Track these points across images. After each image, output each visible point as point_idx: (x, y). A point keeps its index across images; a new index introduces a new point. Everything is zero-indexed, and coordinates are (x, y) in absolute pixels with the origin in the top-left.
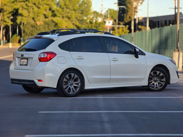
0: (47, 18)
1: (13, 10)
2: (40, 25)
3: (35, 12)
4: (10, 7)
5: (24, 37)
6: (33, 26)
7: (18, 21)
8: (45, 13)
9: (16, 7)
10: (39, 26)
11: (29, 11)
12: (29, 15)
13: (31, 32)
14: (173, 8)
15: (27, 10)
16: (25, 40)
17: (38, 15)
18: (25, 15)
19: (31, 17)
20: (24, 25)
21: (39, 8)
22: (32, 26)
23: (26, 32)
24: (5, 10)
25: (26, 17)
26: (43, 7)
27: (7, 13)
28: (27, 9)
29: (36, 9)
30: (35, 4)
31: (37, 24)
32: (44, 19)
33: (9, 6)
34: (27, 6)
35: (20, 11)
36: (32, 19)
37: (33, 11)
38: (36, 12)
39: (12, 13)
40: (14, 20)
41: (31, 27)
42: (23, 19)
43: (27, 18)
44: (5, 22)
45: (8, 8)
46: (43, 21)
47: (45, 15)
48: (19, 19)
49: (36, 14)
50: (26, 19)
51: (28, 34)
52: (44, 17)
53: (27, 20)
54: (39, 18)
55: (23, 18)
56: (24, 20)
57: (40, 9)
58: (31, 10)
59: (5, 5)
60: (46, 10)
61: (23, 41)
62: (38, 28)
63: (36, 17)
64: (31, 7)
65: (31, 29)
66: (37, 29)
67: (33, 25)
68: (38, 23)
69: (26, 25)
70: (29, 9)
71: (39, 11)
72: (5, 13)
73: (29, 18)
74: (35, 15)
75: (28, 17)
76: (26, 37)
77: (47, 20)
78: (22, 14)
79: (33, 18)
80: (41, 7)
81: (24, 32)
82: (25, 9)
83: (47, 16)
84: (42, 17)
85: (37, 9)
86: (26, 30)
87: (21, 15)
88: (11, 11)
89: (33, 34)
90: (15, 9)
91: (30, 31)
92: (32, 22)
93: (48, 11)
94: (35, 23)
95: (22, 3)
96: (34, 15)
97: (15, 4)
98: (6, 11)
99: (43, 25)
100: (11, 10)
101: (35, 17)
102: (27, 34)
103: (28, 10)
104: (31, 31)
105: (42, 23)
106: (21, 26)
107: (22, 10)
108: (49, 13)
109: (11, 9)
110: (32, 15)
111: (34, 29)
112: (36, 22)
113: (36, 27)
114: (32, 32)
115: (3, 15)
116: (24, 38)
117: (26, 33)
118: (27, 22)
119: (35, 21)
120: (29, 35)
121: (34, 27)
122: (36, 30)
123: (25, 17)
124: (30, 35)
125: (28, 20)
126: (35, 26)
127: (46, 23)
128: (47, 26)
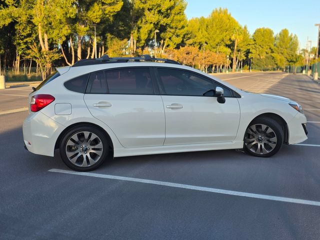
2: (263, 59)
4: (245, 48)
6: (258, 60)
7: (249, 57)
8: (267, 51)
9: (249, 48)
17: (262, 52)
25: (254, 54)
26: (266, 47)
29: (261, 49)
30: (260, 46)
32: (266, 55)
34: (255, 47)
35: (250, 51)
36: (258, 55)
39: (246, 52)
40: (247, 56)
45: (243, 49)
48: (250, 56)
52: (266, 53)
54: (262, 54)
56: (253, 56)
57: (263, 49)
58: (258, 50)
60: (267, 49)
64: (258, 47)
65: (257, 61)
66: (261, 61)
68: (262, 57)
69: (254, 59)
70: (256, 49)
73: (256, 54)
74: (260, 52)
76: (253, 66)
77: (268, 55)
81: (252, 63)
82: (254, 49)
83: (268, 53)
84: (264, 54)
86: (254, 62)
87: (251, 53)
89: (258, 64)
90: (247, 49)
92: (258, 57)
93: (268, 50)
95: (252, 45)
98: (242, 51)
101: (260, 54)
102: (254, 64)
104: (256, 63)
105: (264, 57)
106: (251, 60)
107: (252, 50)
109: (245, 50)
110: (258, 52)
112: (260, 57)
118: (255, 57)
124: (256, 65)
127: (267, 57)
128: (267, 59)
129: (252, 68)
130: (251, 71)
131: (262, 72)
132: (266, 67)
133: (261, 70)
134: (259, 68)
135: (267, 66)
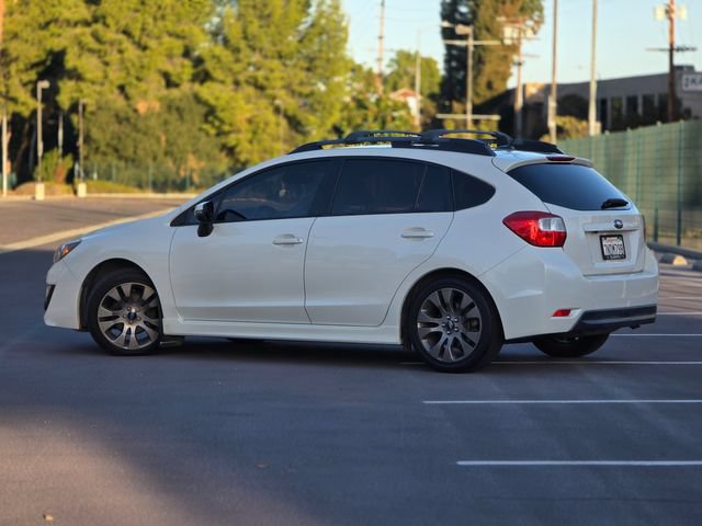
0: (177, 85)
1: (43, 57)
2: (150, 114)
3: (129, 65)
4: (33, 44)
5: (86, 158)
6: (120, 119)
7: (64, 100)
8: (169, 68)
9: (56, 44)
10: (147, 118)
11: (107, 59)
12: (106, 77)
13: (115, 142)
14: (662, 50)
15: (100, 57)
16: (93, 172)
17: (141, 75)
18: (88, 76)
19: (111, 83)
20: (87, 115)
21: (145, 48)
22: (117, 116)
23: (95, 141)
24: (14, 54)
25: (93, 83)
26: (161, 44)
27: (22, 66)
28: (99, 51)
29: (132, 52)
30: (126, 33)
31: (136, 111)
32: (164, 92)
33: (27, 41)
34: (98, 39)
35: (71, 62)
36: (116, 91)
37: (122, 61)
38: (133, 65)
39: (41, 69)
41: (114, 120)
42: (81, 91)
43: (98, 88)
44: (14, 100)
45: (25, 47)
46: (161, 99)
47: (166, 76)
48: (67, 93)
49: (133, 72)
50: (95, 91)
51: (103, 148)
52: (163, 82)
53: (96, 96)
54: (143, 86)
55: (83, 85)
56: (89, 96)
57: (148, 52)
58: (114, 57)
59: (15, 36)
60: (170, 56)
61: (82, 174)
62: (141, 125)
63: (135, 82)
64: (112, 44)
65: (115, 127)
66: (138, 131)
67: (122, 115)
68: (142, 107)
69: (92, 113)
70: (106, 53)
71: (146, 61)
72: (13, 68)
73: (107, 87)
74: (128, 74)
75: (102, 84)
76: (96, 159)
77: (175, 93)
78: (80, 71)
79: (122, 88)
80: (152, 43)
81: (88, 139)
82: (91, 51)
83: (174, 79)
84: (155, 84)
85: (139, 52)
86: (95, 133)
87: (76, 76)
88: (35, 60)
89: (120, 147)
90: (51, 52)
91: (108, 136)
92: (119, 102)
93: (179, 60)
94: (129, 106)
95: (79, 30)
96: (123, 74)
97: (52, 35)
98: (16, 59)
99: (159, 115)
100: (37, 56)
101: (130, 84)
102: (97, 149)
103: (102, 54)
104: (112, 138)
105: (157, 106)
106: (75, 119)
107: (80, 56)
108: (183, 66)
109: (34, 54)
110: (116, 76)
111: (126, 129)
112: (132, 102)
113: (132, 121)
114: (119, 139)
115: (7, 76)
116: (88, 163)
117: (94, 146)
118: (97, 102)
119: (127, 97)
120: (105, 154)
121: (124, 123)
122: (134, 134)
123: (89, 84)
124: (110, 151)
125: (100, 93)
126: (128, 119)
127: (170, 107)
128: (174, 116)
129: (88, 174)
130: (82, 188)
131: (151, 195)
132: (170, 164)
133: (140, 186)
134: (131, 172)
135: (179, 162)
